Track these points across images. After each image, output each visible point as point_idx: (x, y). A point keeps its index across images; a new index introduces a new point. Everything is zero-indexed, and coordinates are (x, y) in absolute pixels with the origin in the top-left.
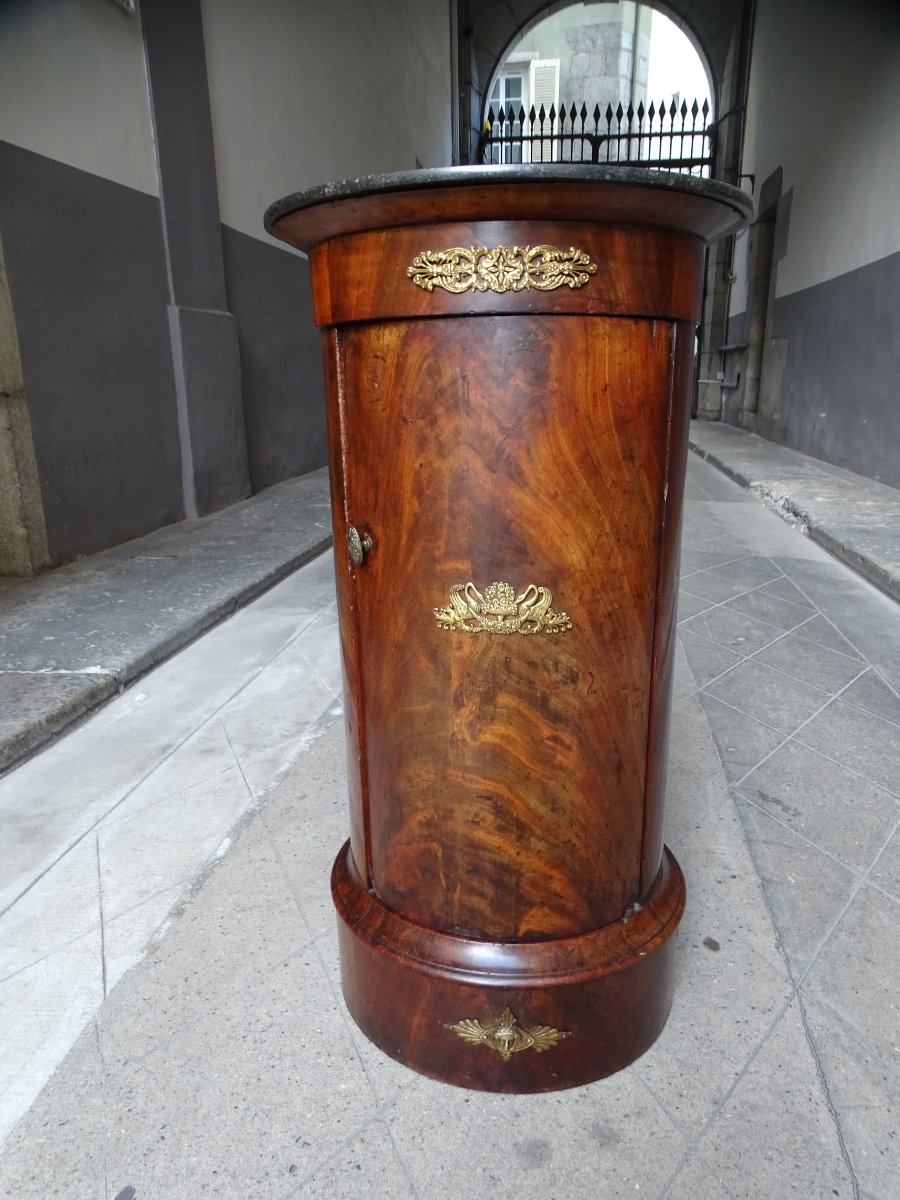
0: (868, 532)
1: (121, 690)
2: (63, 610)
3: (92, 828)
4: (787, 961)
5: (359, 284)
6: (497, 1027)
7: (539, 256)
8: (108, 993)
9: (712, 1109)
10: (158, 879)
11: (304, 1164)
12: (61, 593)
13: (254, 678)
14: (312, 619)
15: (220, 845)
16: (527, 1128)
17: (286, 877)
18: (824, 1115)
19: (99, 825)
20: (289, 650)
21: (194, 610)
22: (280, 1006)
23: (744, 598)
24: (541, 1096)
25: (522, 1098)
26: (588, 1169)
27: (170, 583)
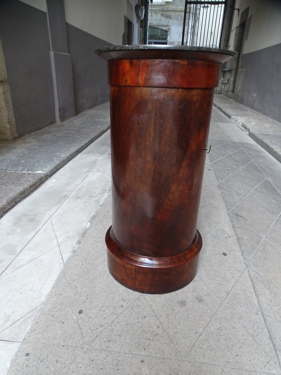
0: (267, 135)
1: (48, 178)
3: (49, 219)
4: (244, 259)
8: (65, 263)
9: (226, 294)
10: (72, 233)
11: (125, 305)
13: (87, 176)
14: (101, 158)
15: (87, 225)
16: (180, 298)
19: (51, 218)
20: (96, 167)
21: (66, 154)
23: (230, 155)
26: (196, 307)
27: (56, 144)
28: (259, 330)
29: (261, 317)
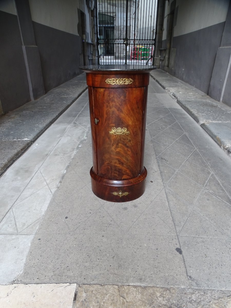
0: (189, 101)
1: (33, 143)
2: (12, 125)
4: (163, 183)
6: (119, 192)
7: (125, 80)
8: (53, 194)
9: (151, 202)
10: (55, 177)
11: (92, 212)
12: (9, 121)
13: (60, 140)
14: (69, 126)
15: (64, 171)
16: (124, 206)
17: (78, 176)
18: (167, 202)
19: (39, 169)
20: (66, 133)
21: (43, 125)
22: (83, 194)
23: (162, 118)
24: (126, 202)
25: (123, 203)
26: (133, 210)
27: (34, 118)
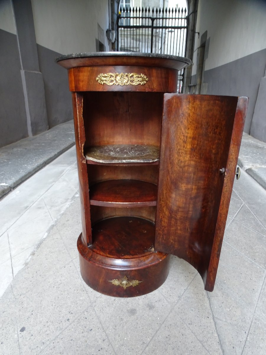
1: (12, 190)
3: (6, 231)
5: (83, 81)
6: (123, 281)
8: (14, 277)
9: (178, 298)
10: (27, 245)
11: (71, 318)
13: (52, 186)
14: (69, 168)
15: (44, 235)
16: (130, 306)
17: (64, 243)
19: (8, 230)
20: (62, 177)
21: (33, 166)
22: (63, 278)
24: (134, 298)
25: (129, 298)
26: (146, 315)
27: (25, 157)
28: (209, 335)
29: (212, 321)
